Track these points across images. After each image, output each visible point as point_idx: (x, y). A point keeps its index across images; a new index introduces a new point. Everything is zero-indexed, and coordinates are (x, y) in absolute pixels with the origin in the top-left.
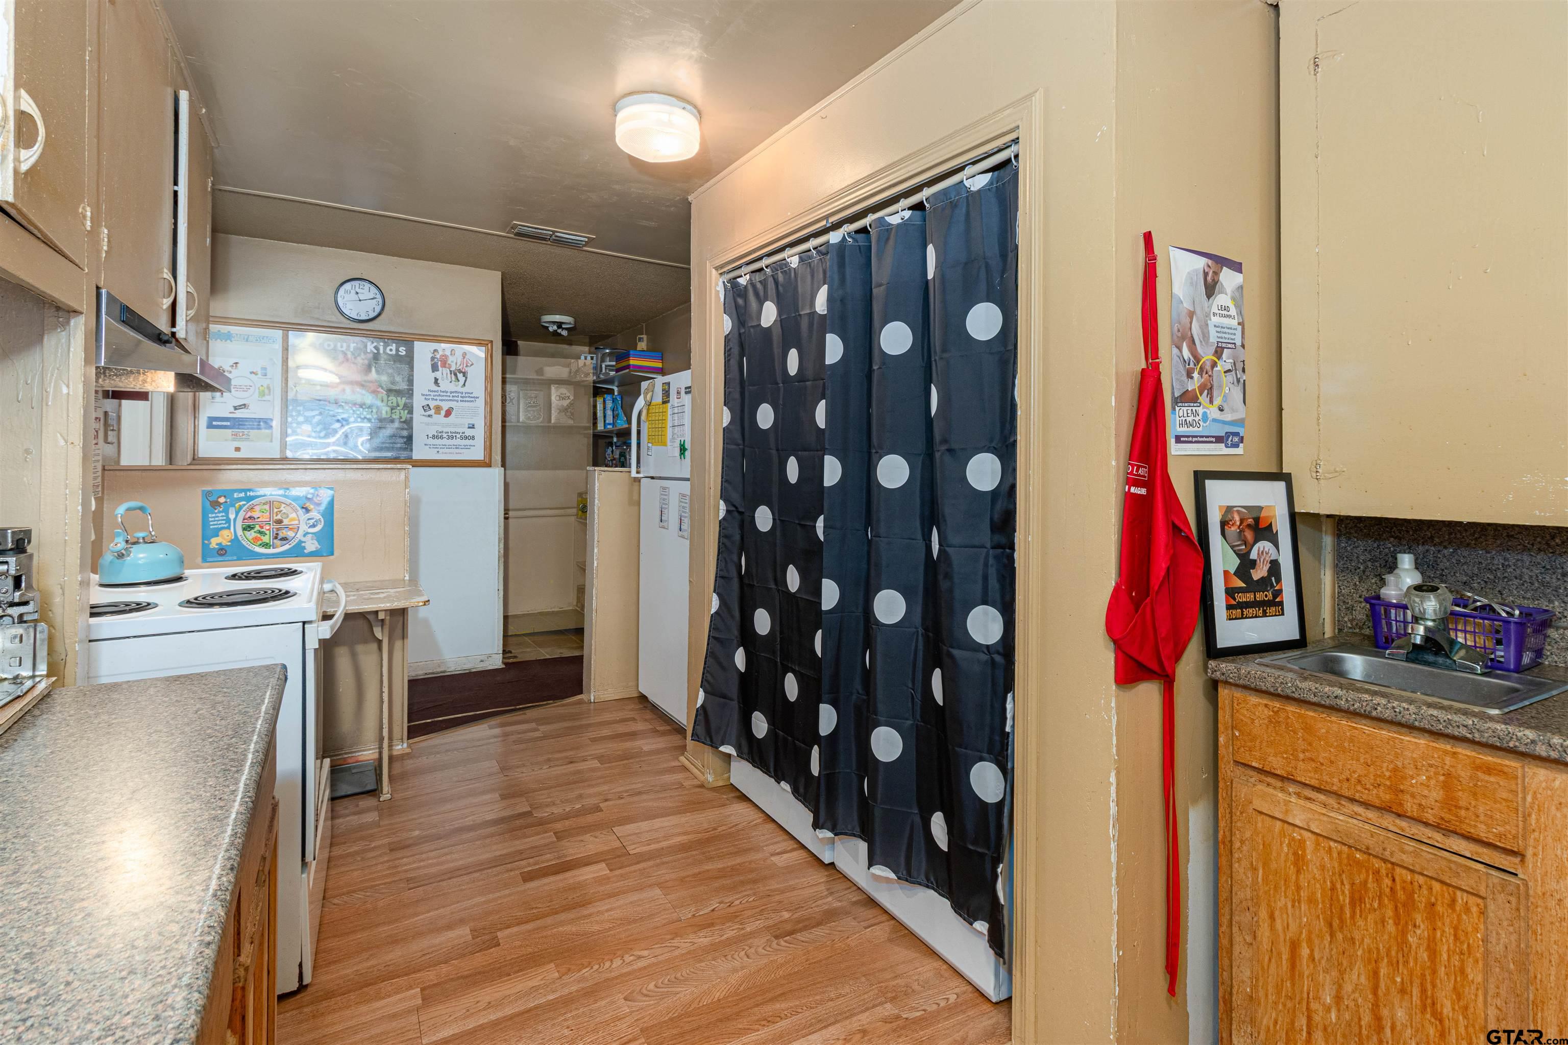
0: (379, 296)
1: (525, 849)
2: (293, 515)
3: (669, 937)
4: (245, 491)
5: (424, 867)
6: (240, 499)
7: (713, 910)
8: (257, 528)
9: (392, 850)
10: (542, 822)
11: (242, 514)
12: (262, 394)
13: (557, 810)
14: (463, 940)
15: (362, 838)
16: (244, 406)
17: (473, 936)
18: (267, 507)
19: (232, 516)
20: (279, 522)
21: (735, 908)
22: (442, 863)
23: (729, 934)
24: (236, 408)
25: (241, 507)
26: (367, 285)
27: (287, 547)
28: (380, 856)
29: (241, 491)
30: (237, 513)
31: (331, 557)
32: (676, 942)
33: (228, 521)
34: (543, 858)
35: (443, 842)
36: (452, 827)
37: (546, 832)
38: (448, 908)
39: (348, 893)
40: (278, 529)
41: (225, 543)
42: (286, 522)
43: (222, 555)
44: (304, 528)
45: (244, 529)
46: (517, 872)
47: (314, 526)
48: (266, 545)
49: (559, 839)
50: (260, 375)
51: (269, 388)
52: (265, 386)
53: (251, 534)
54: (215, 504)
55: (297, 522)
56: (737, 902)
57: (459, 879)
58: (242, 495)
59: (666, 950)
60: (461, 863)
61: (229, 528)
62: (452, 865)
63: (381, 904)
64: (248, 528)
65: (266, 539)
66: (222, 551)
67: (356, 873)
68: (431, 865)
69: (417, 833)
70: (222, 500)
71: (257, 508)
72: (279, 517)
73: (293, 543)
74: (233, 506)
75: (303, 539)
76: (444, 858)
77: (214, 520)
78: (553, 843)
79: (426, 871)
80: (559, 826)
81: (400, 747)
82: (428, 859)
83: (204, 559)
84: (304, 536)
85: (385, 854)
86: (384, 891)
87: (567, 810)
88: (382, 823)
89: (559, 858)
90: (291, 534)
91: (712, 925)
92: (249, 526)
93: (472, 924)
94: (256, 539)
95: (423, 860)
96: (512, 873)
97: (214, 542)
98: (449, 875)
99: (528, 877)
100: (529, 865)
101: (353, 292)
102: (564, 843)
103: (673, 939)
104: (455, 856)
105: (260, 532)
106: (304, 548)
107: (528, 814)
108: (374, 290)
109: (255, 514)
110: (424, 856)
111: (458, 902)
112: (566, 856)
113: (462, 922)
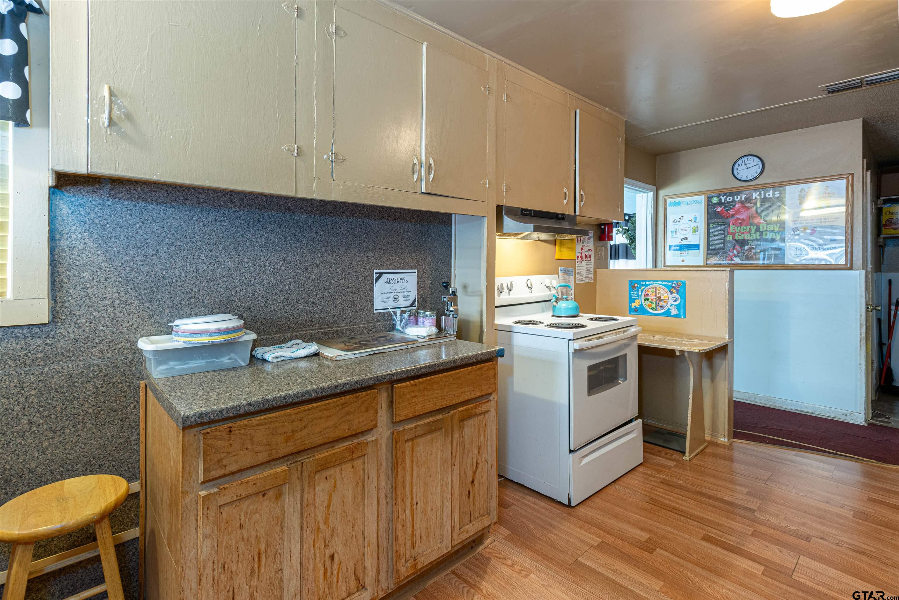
0: (760, 163)
1: (725, 526)
2: (666, 295)
4: (645, 281)
5: (666, 499)
6: (643, 285)
8: (650, 300)
9: (661, 482)
10: (755, 520)
11: (644, 292)
12: (694, 231)
13: (773, 520)
14: (640, 538)
15: (657, 470)
16: (686, 238)
17: (647, 540)
18: (654, 290)
19: (640, 293)
20: (660, 298)
22: (674, 502)
24: (682, 240)
25: (643, 289)
26: (752, 158)
27: (663, 311)
28: (654, 481)
29: (643, 281)
30: (642, 293)
31: (685, 319)
33: (638, 295)
34: (729, 537)
35: (688, 494)
36: (700, 490)
37: (750, 526)
38: (652, 522)
39: (625, 487)
40: (659, 301)
41: (638, 306)
42: (662, 298)
43: (636, 312)
44: (671, 302)
45: (645, 300)
46: (704, 532)
47: (675, 301)
48: (653, 309)
49: (753, 535)
50: (693, 221)
51: (697, 227)
52: (696, 226)
53: (648, 303)
54: (634, 287)
55: (667, 298)
57: (673, 514)
58: (644, 283)
60: (683, 508)
61: (639, 299)
62: (677, 506)
63: (630, 499)
64: (646, 300)
65: (654, 306)
66: (636, 310)
67: (637, 482)
68: (670, 500)
69: (681, 482)
70: (636, 285)
71: (650, 290)
72: (659, 295)
73: (666, 309)
74: (640, 288)
75: (670, 308)
76: (678, 501)
77: (634, 293)
78: (747, 534)
79: (662, 500)
80: (763, 529)
81: (723, 440)
82: (671, 496)
83: (630, 313)
84: (671, 306)
85: (657, 482)
86: (637, 496)
87: (782, 525)
88: (673, 469)
89: (739, 543)
90: (665, 304)
92: (647, 299)
93: (652, 536)
94: (650, 305)
95: (668, 495)
96: (701, 531)
97: (633, 305)
98: (670, 509)
99: (707, 539)
100: (716, 534)
101: (743, 164)
102: (753, 539)
104: (684, 503)
105: (651, 302)
106: (671, 312)
107: (752, 511)
108: (756, 159)
109: (649, 293)
110: (671, 494)
111: (659, 523)
112: (744, 546)
113: (650, 531)
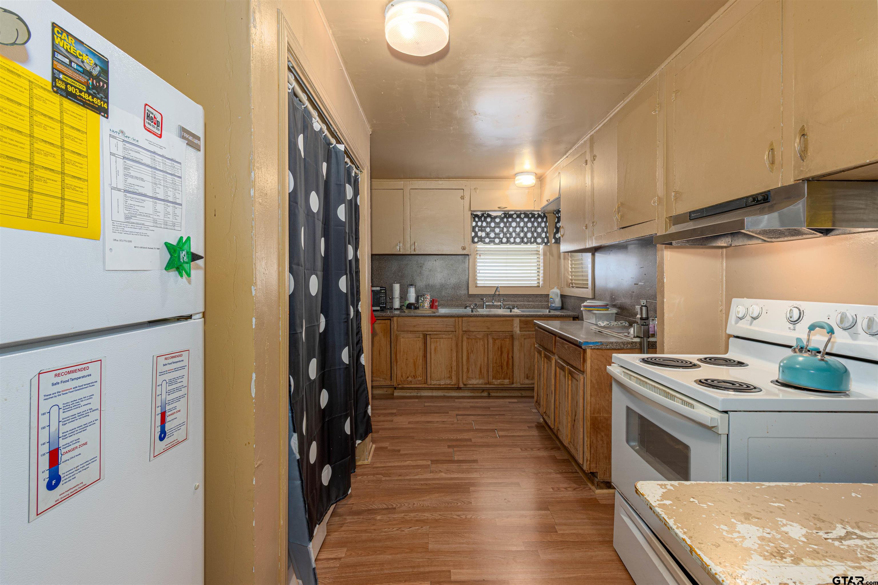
3: (441, 521)
7: (410, 528)
21: (398, 526)
23: (412, 515)
32: (439, 517)
56: (395, 529)
59: (445, 515)
91: (417, 521)
103: (440, 519)
